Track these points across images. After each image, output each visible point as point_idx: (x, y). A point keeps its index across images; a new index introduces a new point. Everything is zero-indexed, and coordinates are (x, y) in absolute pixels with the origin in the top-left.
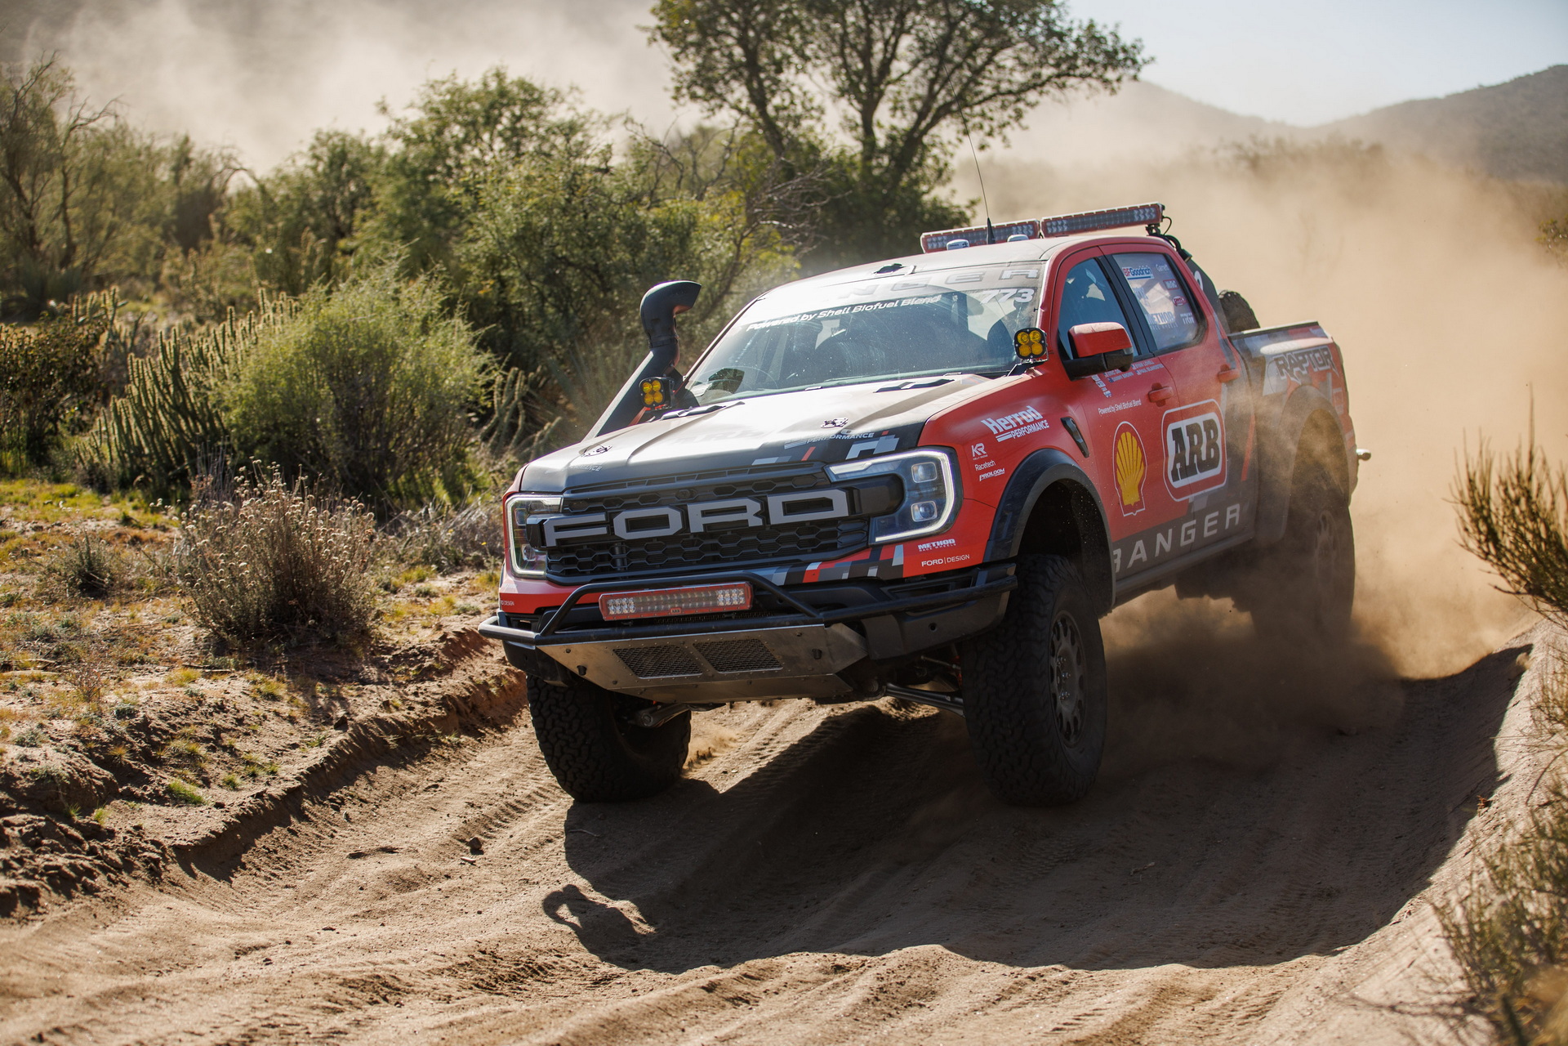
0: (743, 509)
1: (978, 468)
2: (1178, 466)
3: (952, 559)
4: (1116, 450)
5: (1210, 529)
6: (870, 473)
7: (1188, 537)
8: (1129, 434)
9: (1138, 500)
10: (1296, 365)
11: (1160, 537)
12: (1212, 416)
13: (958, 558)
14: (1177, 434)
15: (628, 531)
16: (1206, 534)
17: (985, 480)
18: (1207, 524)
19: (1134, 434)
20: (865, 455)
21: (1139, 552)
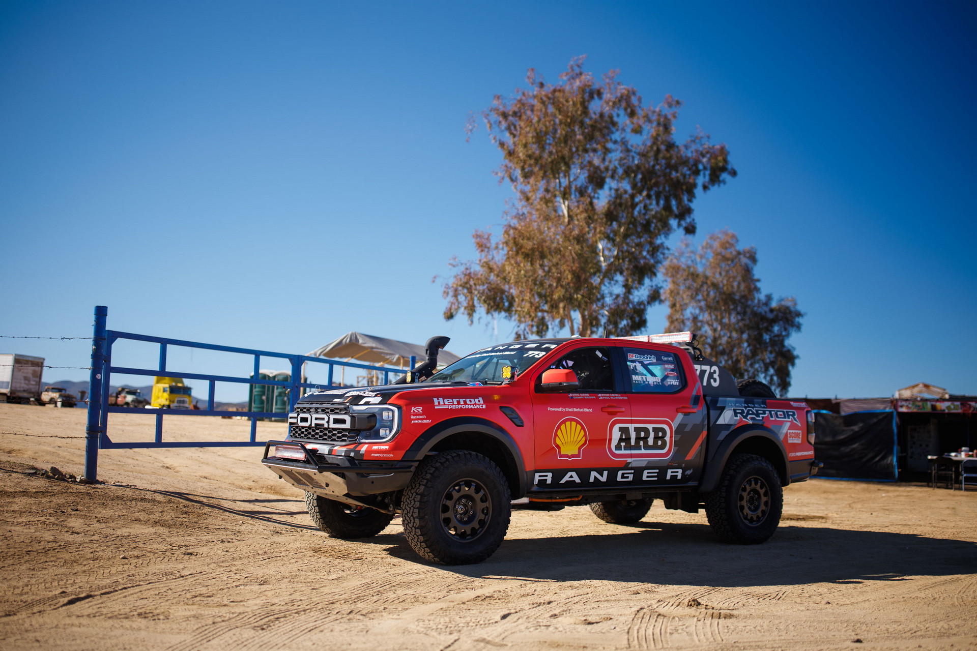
0: (323, 419)
1: (412, 417)
2: (623, 444)
3: (385, 455)
4: (559, 427)
5: (648, 477)
6: (366, 411)
7: (623, 477)
8: (574, 424)
9: (576, 453)
10: (753, 414)
11: (594, 474)
12: (665, 427)
13: (388, 455)
14: (624, 431)
15: (301, 422)
16: (644, 478)
17: (414, 424)
18: (645, 473)
19: (578, 422)
20: (367, 403)
21: (571, 477)
